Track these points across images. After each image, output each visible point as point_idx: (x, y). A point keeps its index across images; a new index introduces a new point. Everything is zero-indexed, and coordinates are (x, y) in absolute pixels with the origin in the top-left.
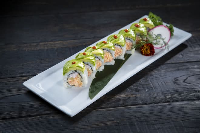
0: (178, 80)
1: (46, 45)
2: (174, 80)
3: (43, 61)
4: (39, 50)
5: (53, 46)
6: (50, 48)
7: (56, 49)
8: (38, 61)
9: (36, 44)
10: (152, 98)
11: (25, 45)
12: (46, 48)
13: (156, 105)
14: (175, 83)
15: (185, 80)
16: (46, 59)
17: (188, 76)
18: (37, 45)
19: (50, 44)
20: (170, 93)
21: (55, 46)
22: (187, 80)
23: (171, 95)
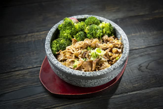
0: (141, 67)
1: (33, 37)
2: (139, 67)
3: (31, 53)
4: (28, 42)
5: (38, 37)
6: (37, 39)
7: (41, 40)
8: (27, 54)
9: (24, 36)
10: (123, 87)
11: (16, 37)
12: (33, 39)
13: (126, 94)
14: (139, 70)
15: (147, 66)
16: (34, 51)
17: (149, 62)
18: (26, 37)
19: (36, 35)
20: (136, 81)
21: (40, 37)
22: (149, 66)
23: (137, 83)
